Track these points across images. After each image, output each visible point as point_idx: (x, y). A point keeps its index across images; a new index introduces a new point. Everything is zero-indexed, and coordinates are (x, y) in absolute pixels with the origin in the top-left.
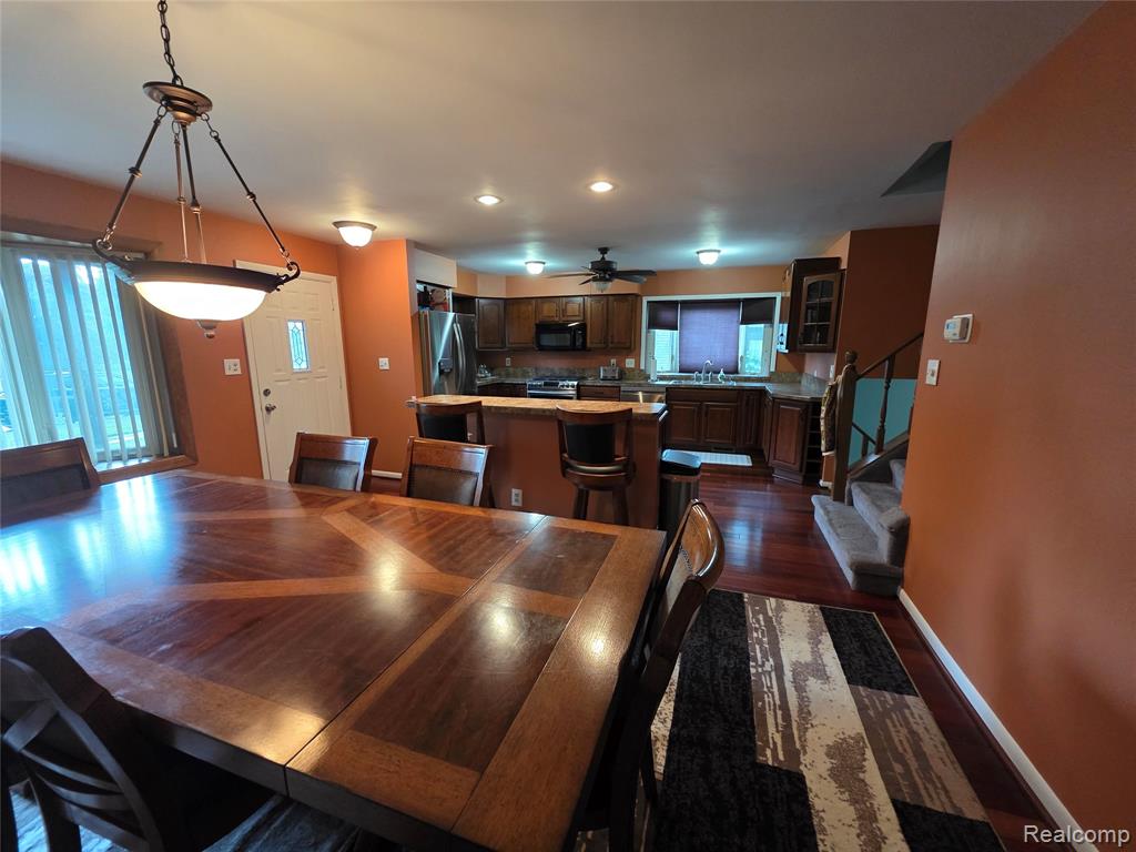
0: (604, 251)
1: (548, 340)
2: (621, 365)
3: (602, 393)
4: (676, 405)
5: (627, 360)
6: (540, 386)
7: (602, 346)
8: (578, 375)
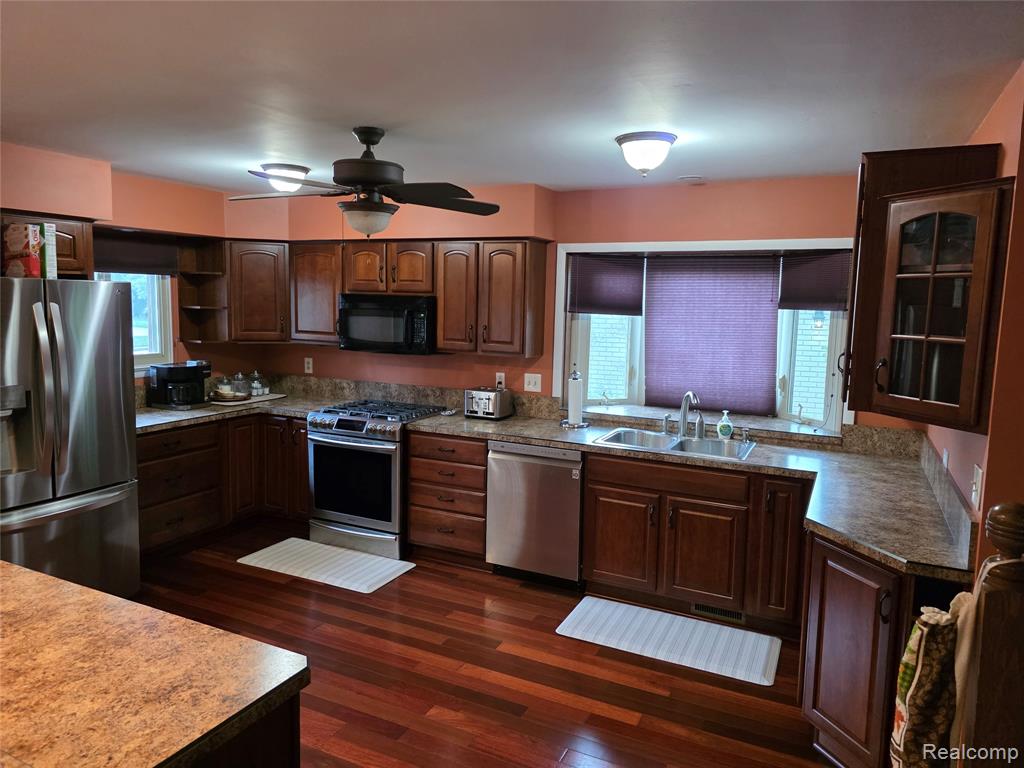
0: (369, 135)
1: (366, 327)
2: (515, 386)
3: (453, 451)
4: (607, 494)
5: (526, 375)
6: (330, 426)
7: (466, 345)
8: (432, 401)
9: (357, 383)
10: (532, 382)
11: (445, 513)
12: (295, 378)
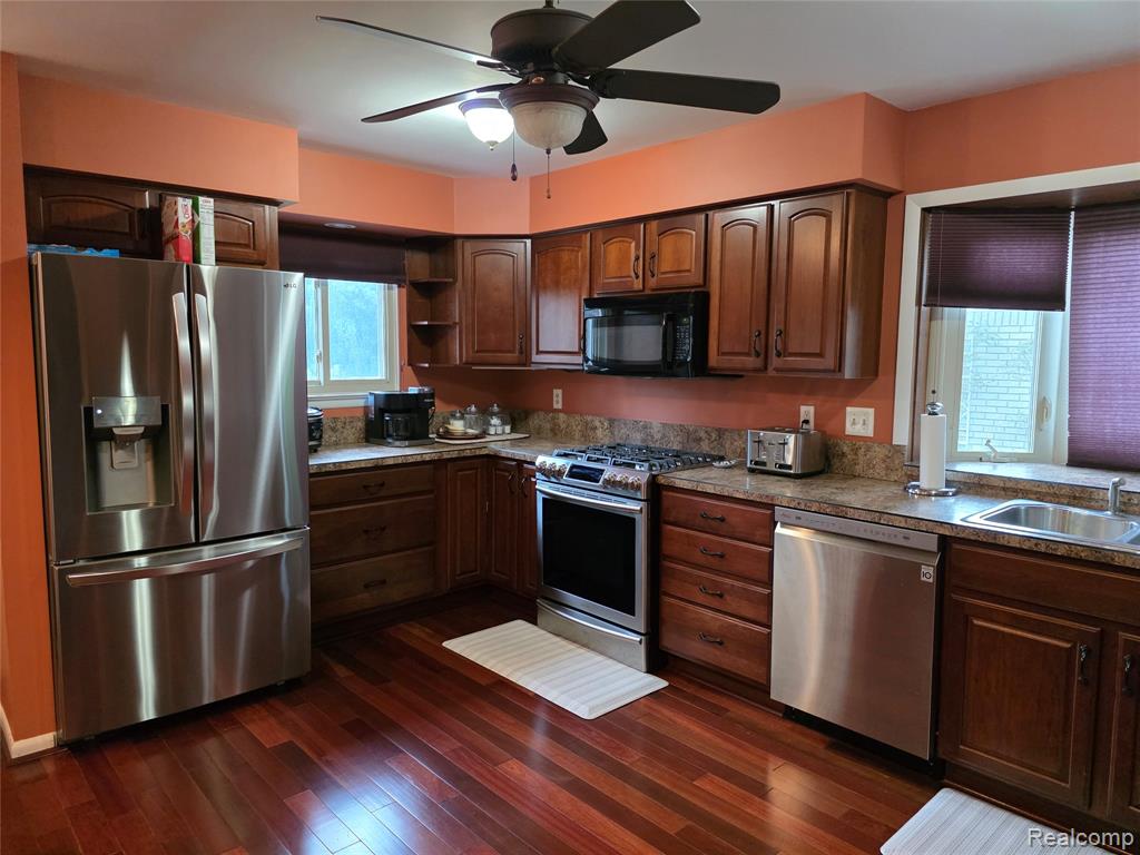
2: (831, 427)
3: (722, 520)
4: (988, 615)
5: (849, 409)
7: (751, 362)
8: (705, 447)
9: (612, 421)
10: (859, 421)
11: (710, 613)
12: (542, 414)
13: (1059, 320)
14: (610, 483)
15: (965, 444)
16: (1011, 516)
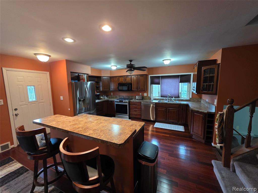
0: (131, 61)
3: (136, 104)
4: (159, 109)
5: (144, 94)
6: (118, 101)
7: (136, 90)
8: (130, 98)
9: (119, 96)
10: (145, 94)
11: (135, 113)
12: (110, 96)
13: (160, 85)
14: (125, 102)
15: (154, 96)
16: (159, 101)
